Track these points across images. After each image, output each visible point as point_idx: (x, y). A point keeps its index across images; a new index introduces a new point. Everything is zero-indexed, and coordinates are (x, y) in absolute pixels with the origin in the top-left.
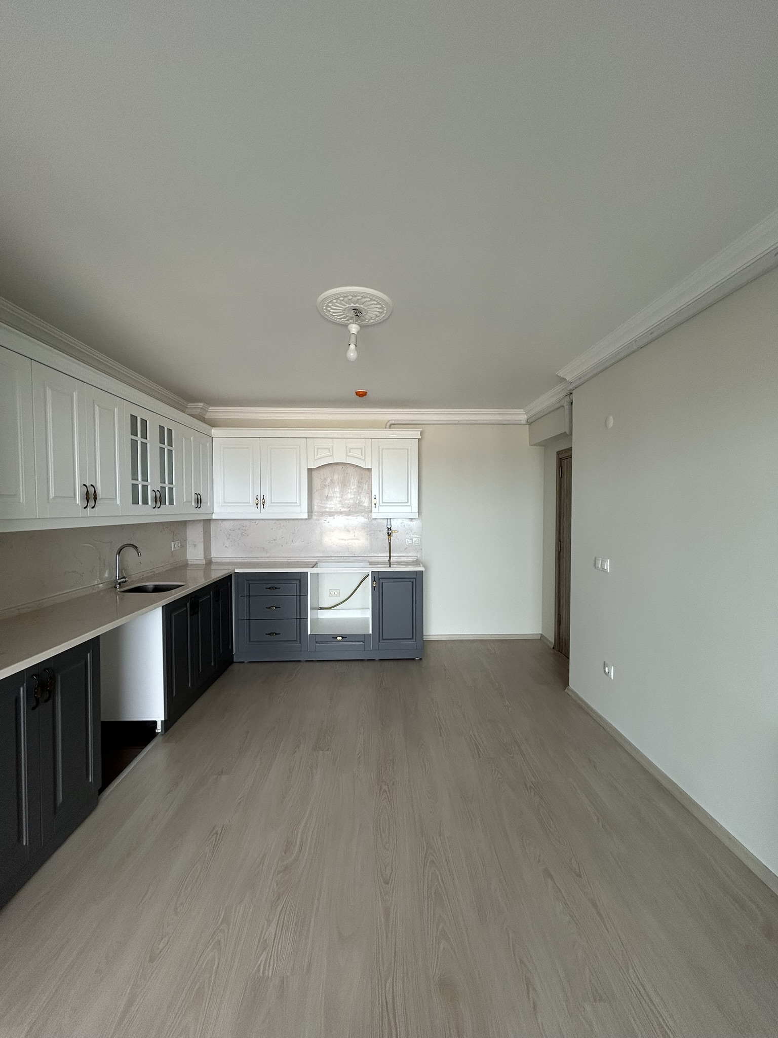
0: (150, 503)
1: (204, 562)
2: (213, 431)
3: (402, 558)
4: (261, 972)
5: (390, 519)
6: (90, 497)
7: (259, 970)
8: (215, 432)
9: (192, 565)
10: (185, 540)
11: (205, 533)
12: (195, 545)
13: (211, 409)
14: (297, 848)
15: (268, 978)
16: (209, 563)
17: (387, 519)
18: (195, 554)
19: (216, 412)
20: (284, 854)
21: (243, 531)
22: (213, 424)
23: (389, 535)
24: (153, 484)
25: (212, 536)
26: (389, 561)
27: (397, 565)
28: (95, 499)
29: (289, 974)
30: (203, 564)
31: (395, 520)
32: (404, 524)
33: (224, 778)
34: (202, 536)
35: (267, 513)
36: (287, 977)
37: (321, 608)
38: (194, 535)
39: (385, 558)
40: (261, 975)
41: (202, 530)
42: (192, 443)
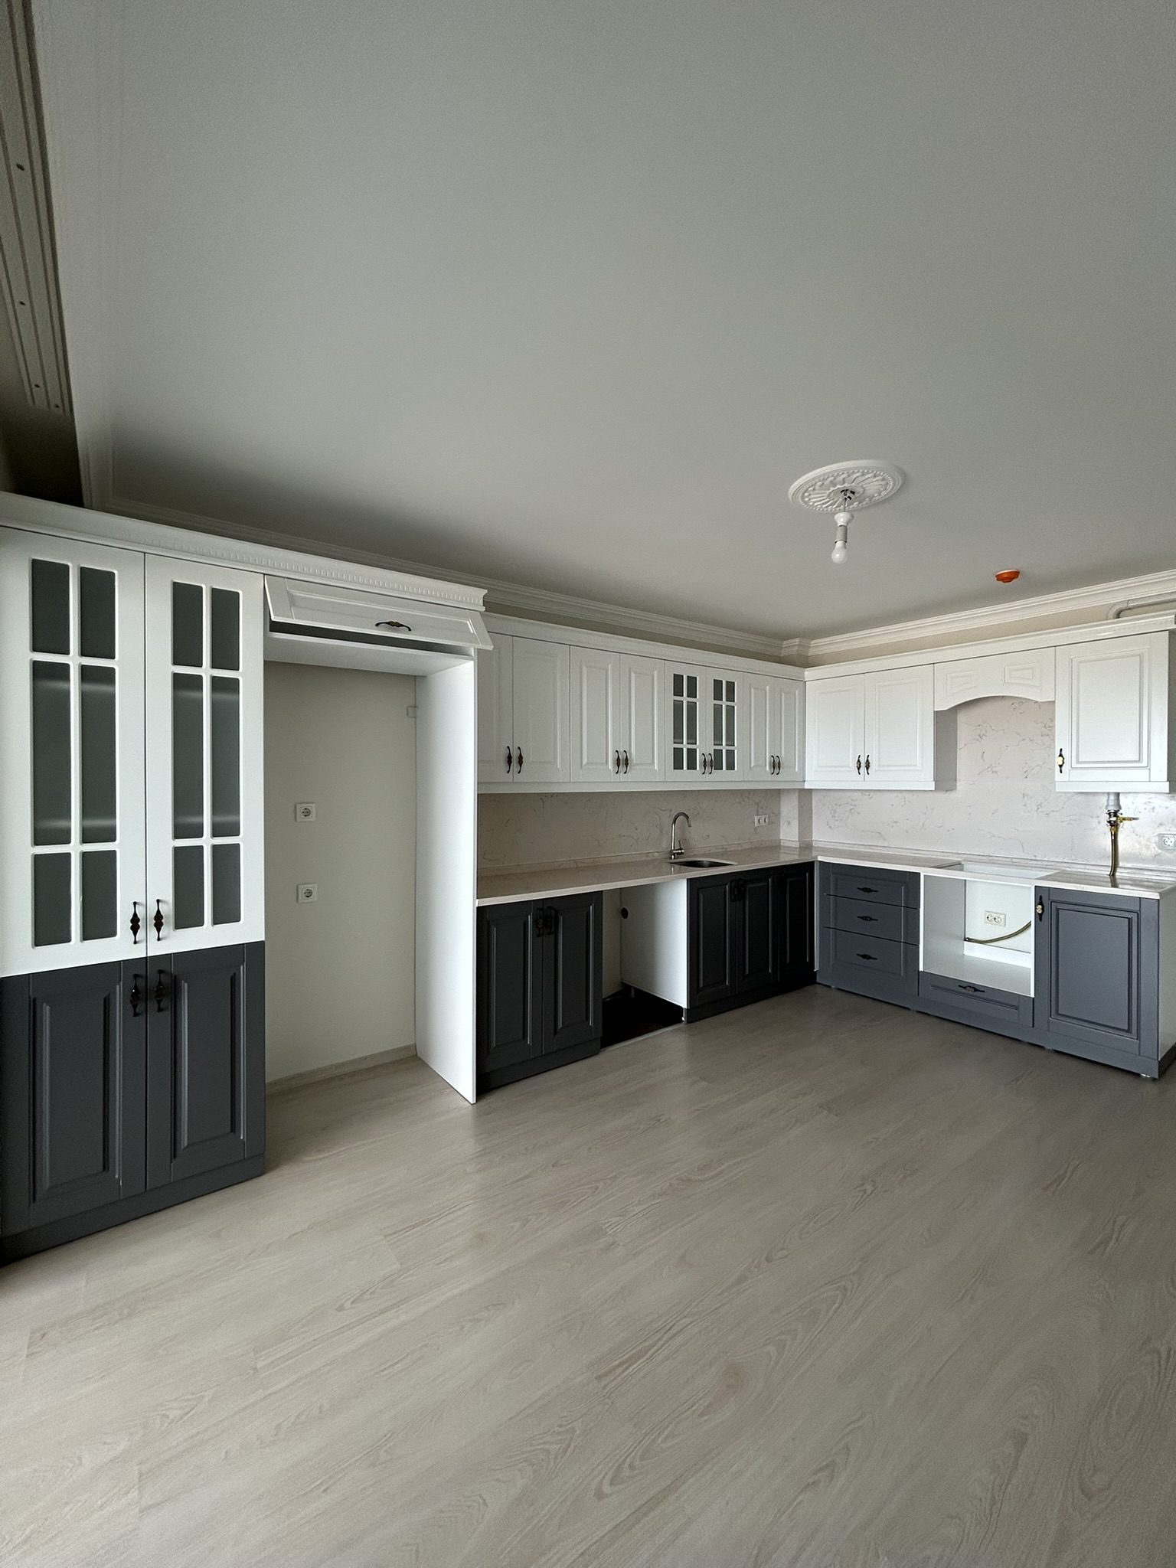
0: (698, 769)
1: (797, 845)
2: (806, 673)
3: (1146, 873)
4: (606, 1226)
5: (1118, 794)
6: (622, 762)
7: (606, 1223)
8: (809, 674)
9: (784, 847)
10: (778, 815)
11: (801, 807)
12: (789, 823)
13: (813, 643)
14: (713, 1173)
15: (607, 1233)
16: (807, 846)
17: (1109, 793)
18: (789, 834)
19: (821, 646)
20: (696, 1169)
21: (852, 807)
22: (807, 663)
23: (1114, 825)
24: (704, 745)
25: (813, 812)
26: (1113, 875)
27: (1132, 885)
28: (627, 764)
29: (621, 1244)
30: (796, 848)
31: (1128, 795)
32: (1152, 805)
33: (704, 1084)
34: (796, 811)
35: (871, 781)
36: (619, 1245)
37: (970, 940)
38: (789, 809)
39: (1103, 868)
40: (604, 1228)
41: (797, 803)
42: (768, 694)
